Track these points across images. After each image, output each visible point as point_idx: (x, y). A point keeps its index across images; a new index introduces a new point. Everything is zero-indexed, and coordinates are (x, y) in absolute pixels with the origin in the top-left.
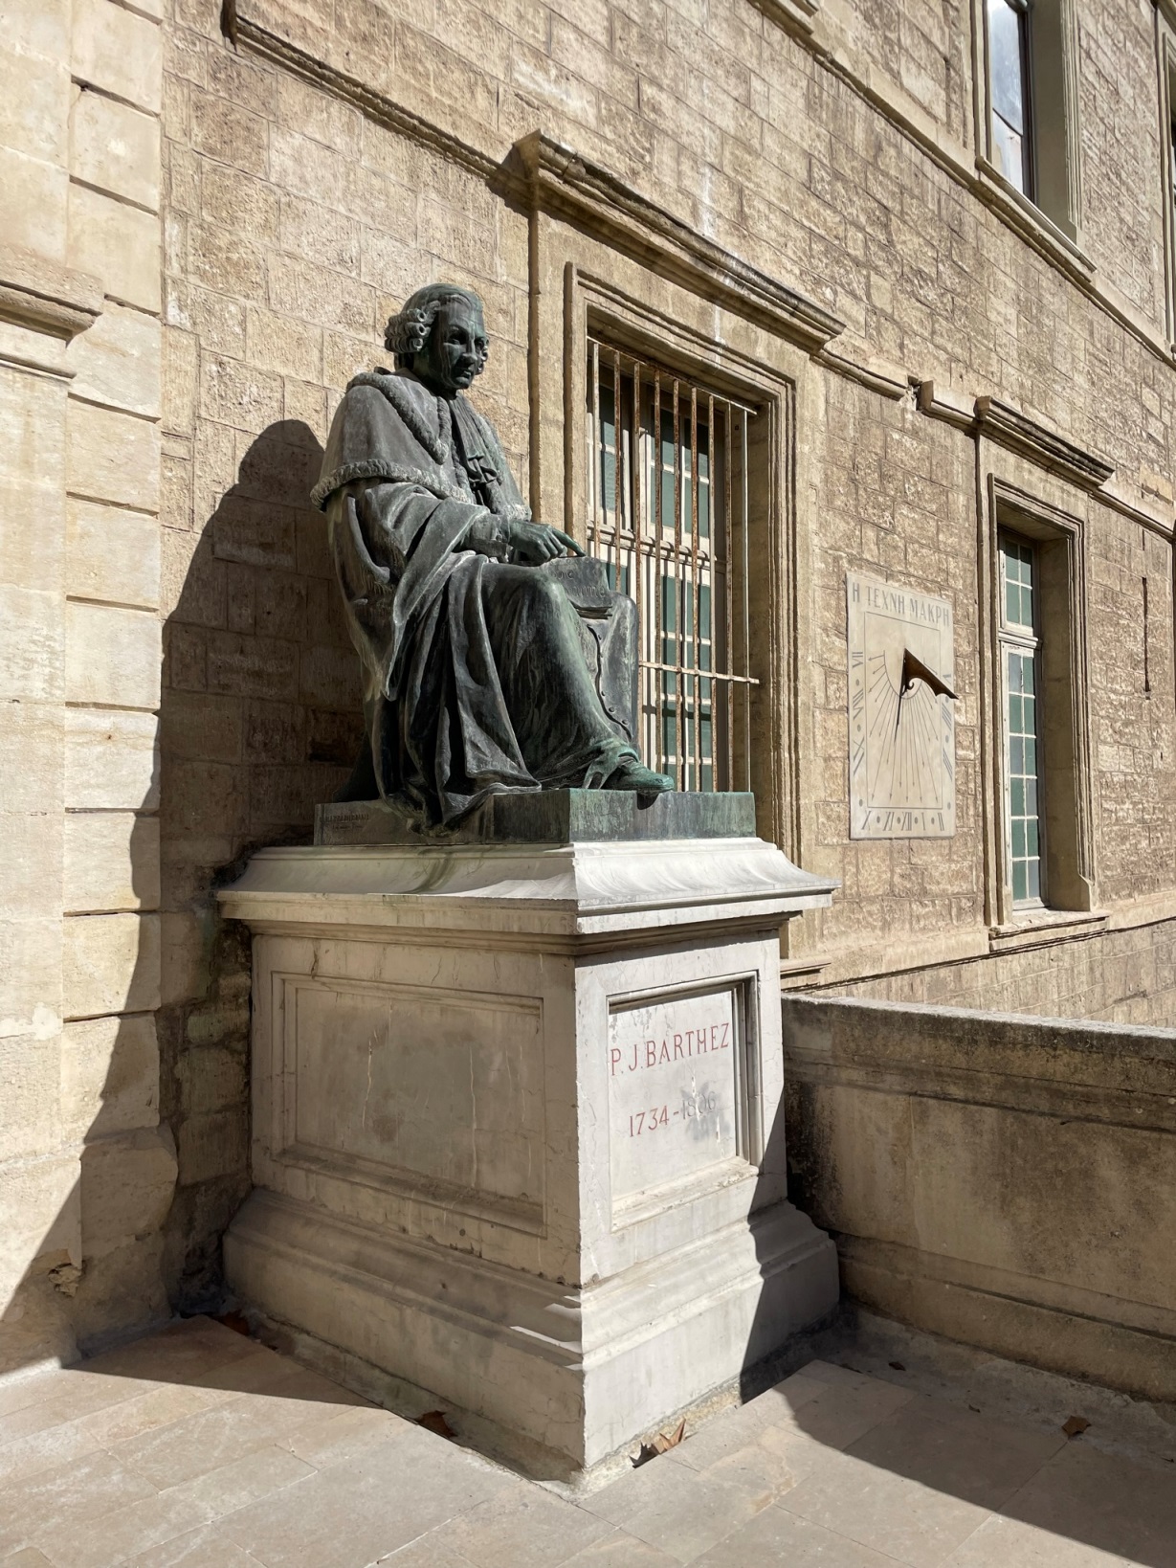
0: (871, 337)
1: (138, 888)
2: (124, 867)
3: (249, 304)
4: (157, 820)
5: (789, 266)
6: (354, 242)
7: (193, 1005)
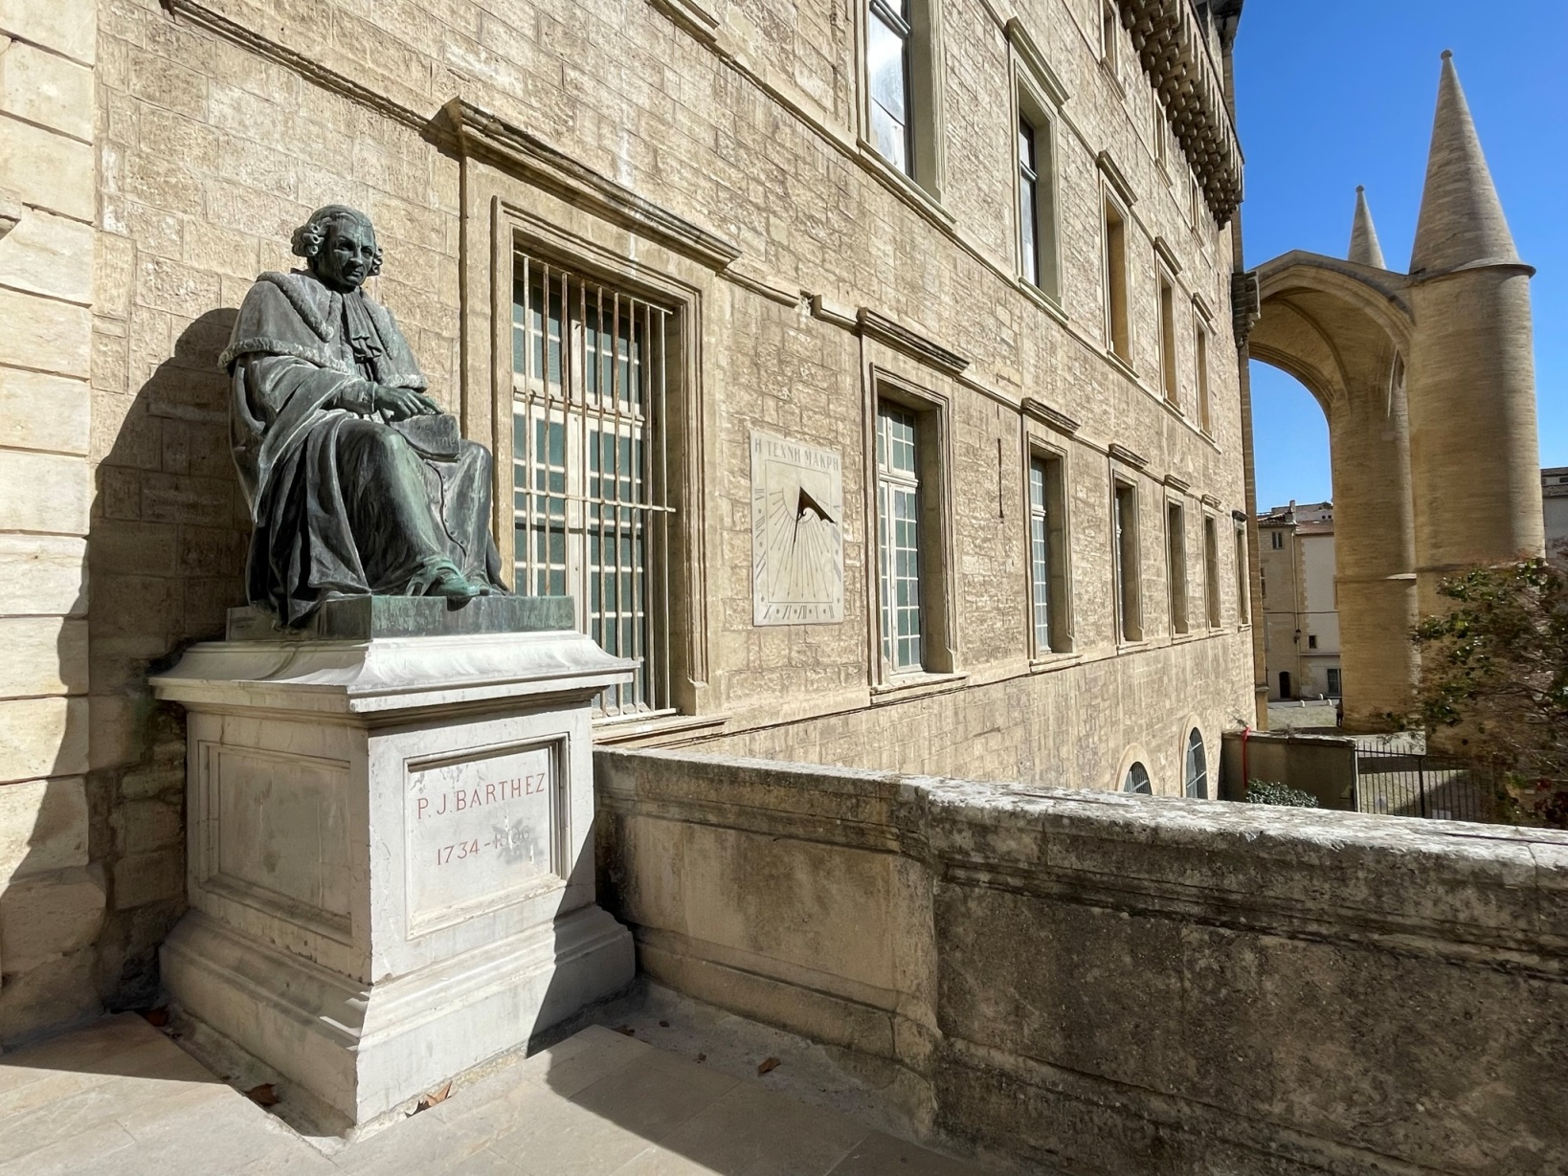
0: (770, 261)
1: (64, 676)
2: (52, 661)
3: (186, 217)
4: (85, 622)
5: (699, 208)
6: (292, 174)
7: (127, 768)
